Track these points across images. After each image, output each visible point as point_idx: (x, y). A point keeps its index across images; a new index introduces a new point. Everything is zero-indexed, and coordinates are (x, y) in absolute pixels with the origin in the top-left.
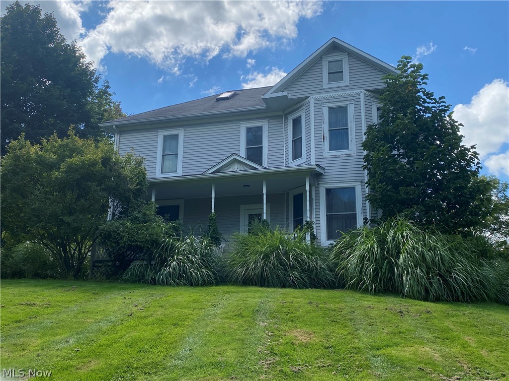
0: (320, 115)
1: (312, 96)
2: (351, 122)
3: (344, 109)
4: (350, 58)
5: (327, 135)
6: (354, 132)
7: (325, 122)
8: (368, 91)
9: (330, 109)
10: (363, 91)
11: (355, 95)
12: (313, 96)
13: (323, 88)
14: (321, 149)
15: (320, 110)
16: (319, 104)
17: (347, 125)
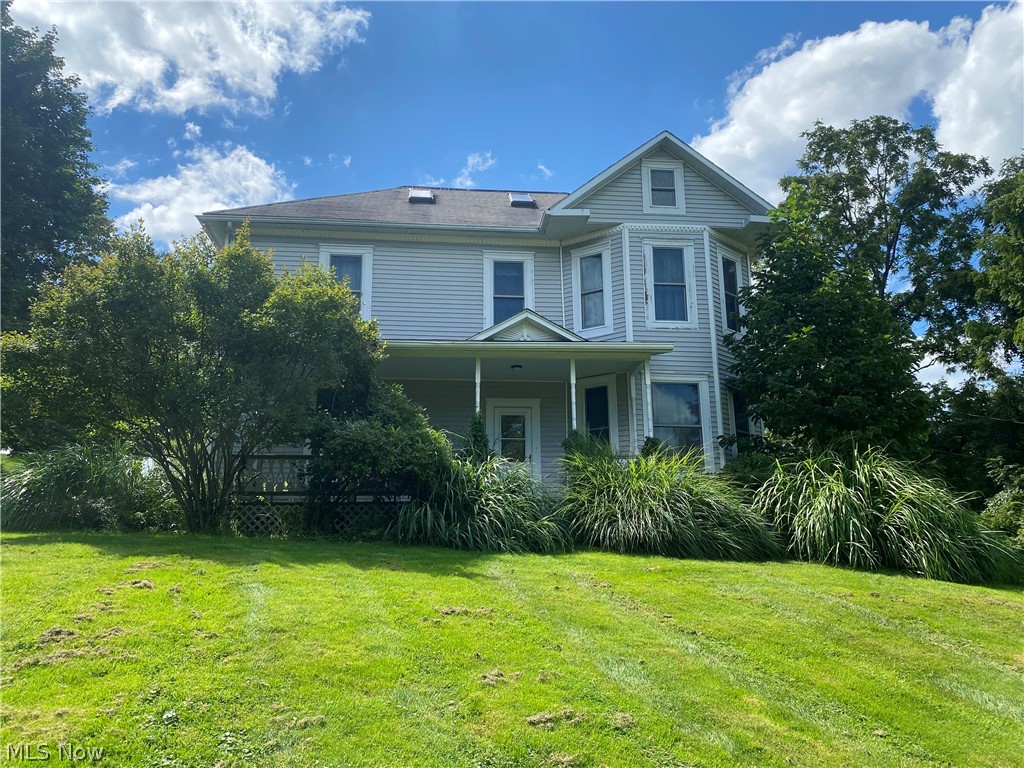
0: (639, 258)
1: (626, 224)
2: (690, 276)
3: (678, 253)
4: (687, 169)
5: (651, 293)
6: (694, 293)
7: (647, 270)
8: (713, 229)
9: (657, 251)
10: (707, 228)
11: (695, 233)
12: (629, 224)
13: (645, 212)
14: (642, 315)
15: (639, 249)
16: (638, 238)
17: (683, 281)
